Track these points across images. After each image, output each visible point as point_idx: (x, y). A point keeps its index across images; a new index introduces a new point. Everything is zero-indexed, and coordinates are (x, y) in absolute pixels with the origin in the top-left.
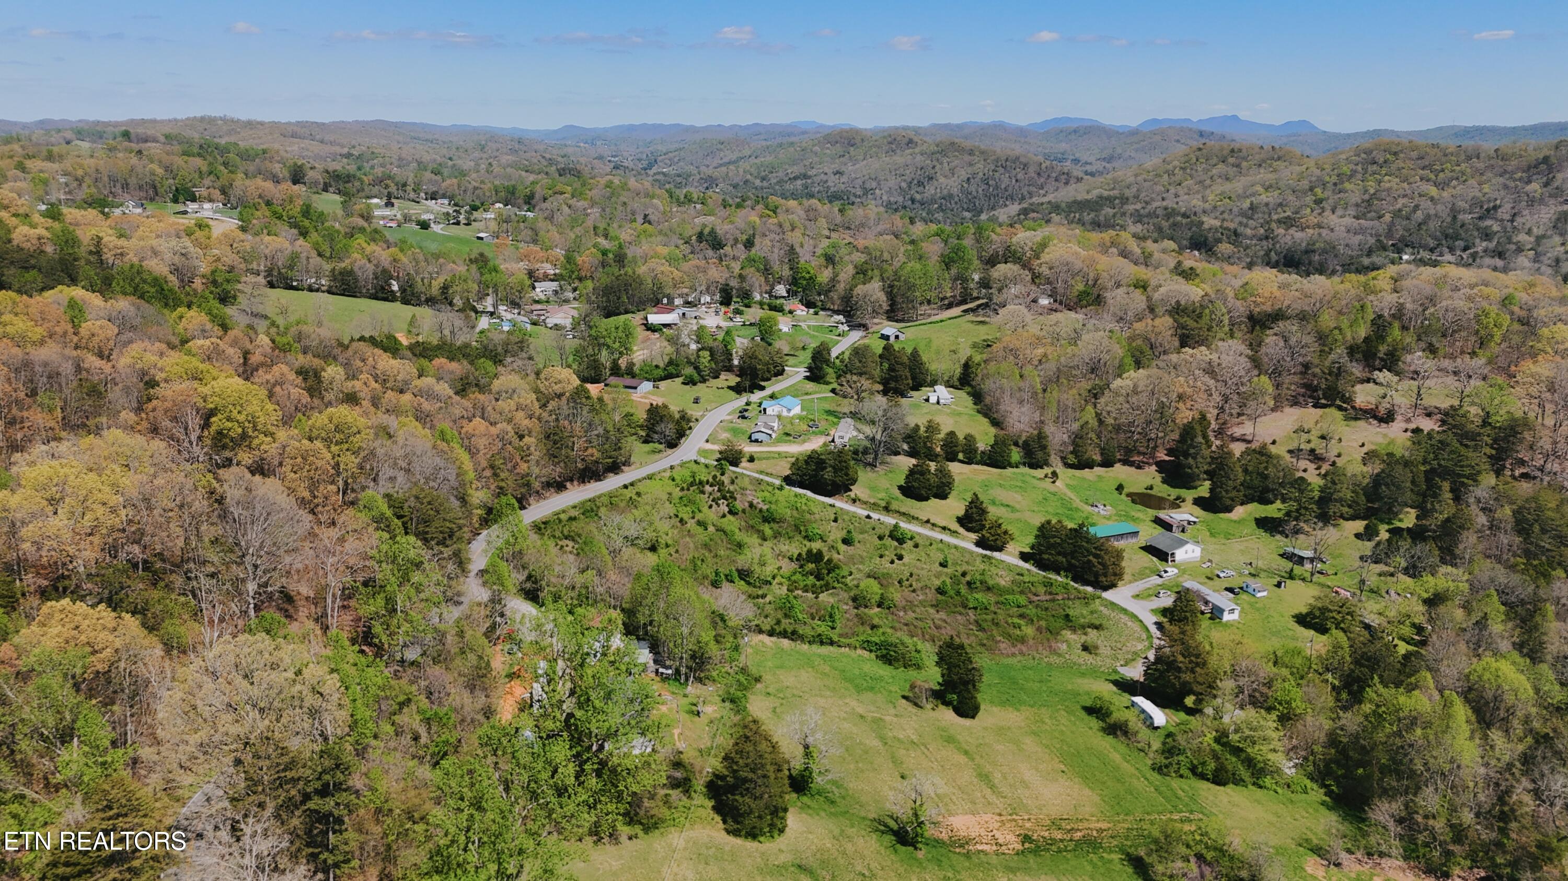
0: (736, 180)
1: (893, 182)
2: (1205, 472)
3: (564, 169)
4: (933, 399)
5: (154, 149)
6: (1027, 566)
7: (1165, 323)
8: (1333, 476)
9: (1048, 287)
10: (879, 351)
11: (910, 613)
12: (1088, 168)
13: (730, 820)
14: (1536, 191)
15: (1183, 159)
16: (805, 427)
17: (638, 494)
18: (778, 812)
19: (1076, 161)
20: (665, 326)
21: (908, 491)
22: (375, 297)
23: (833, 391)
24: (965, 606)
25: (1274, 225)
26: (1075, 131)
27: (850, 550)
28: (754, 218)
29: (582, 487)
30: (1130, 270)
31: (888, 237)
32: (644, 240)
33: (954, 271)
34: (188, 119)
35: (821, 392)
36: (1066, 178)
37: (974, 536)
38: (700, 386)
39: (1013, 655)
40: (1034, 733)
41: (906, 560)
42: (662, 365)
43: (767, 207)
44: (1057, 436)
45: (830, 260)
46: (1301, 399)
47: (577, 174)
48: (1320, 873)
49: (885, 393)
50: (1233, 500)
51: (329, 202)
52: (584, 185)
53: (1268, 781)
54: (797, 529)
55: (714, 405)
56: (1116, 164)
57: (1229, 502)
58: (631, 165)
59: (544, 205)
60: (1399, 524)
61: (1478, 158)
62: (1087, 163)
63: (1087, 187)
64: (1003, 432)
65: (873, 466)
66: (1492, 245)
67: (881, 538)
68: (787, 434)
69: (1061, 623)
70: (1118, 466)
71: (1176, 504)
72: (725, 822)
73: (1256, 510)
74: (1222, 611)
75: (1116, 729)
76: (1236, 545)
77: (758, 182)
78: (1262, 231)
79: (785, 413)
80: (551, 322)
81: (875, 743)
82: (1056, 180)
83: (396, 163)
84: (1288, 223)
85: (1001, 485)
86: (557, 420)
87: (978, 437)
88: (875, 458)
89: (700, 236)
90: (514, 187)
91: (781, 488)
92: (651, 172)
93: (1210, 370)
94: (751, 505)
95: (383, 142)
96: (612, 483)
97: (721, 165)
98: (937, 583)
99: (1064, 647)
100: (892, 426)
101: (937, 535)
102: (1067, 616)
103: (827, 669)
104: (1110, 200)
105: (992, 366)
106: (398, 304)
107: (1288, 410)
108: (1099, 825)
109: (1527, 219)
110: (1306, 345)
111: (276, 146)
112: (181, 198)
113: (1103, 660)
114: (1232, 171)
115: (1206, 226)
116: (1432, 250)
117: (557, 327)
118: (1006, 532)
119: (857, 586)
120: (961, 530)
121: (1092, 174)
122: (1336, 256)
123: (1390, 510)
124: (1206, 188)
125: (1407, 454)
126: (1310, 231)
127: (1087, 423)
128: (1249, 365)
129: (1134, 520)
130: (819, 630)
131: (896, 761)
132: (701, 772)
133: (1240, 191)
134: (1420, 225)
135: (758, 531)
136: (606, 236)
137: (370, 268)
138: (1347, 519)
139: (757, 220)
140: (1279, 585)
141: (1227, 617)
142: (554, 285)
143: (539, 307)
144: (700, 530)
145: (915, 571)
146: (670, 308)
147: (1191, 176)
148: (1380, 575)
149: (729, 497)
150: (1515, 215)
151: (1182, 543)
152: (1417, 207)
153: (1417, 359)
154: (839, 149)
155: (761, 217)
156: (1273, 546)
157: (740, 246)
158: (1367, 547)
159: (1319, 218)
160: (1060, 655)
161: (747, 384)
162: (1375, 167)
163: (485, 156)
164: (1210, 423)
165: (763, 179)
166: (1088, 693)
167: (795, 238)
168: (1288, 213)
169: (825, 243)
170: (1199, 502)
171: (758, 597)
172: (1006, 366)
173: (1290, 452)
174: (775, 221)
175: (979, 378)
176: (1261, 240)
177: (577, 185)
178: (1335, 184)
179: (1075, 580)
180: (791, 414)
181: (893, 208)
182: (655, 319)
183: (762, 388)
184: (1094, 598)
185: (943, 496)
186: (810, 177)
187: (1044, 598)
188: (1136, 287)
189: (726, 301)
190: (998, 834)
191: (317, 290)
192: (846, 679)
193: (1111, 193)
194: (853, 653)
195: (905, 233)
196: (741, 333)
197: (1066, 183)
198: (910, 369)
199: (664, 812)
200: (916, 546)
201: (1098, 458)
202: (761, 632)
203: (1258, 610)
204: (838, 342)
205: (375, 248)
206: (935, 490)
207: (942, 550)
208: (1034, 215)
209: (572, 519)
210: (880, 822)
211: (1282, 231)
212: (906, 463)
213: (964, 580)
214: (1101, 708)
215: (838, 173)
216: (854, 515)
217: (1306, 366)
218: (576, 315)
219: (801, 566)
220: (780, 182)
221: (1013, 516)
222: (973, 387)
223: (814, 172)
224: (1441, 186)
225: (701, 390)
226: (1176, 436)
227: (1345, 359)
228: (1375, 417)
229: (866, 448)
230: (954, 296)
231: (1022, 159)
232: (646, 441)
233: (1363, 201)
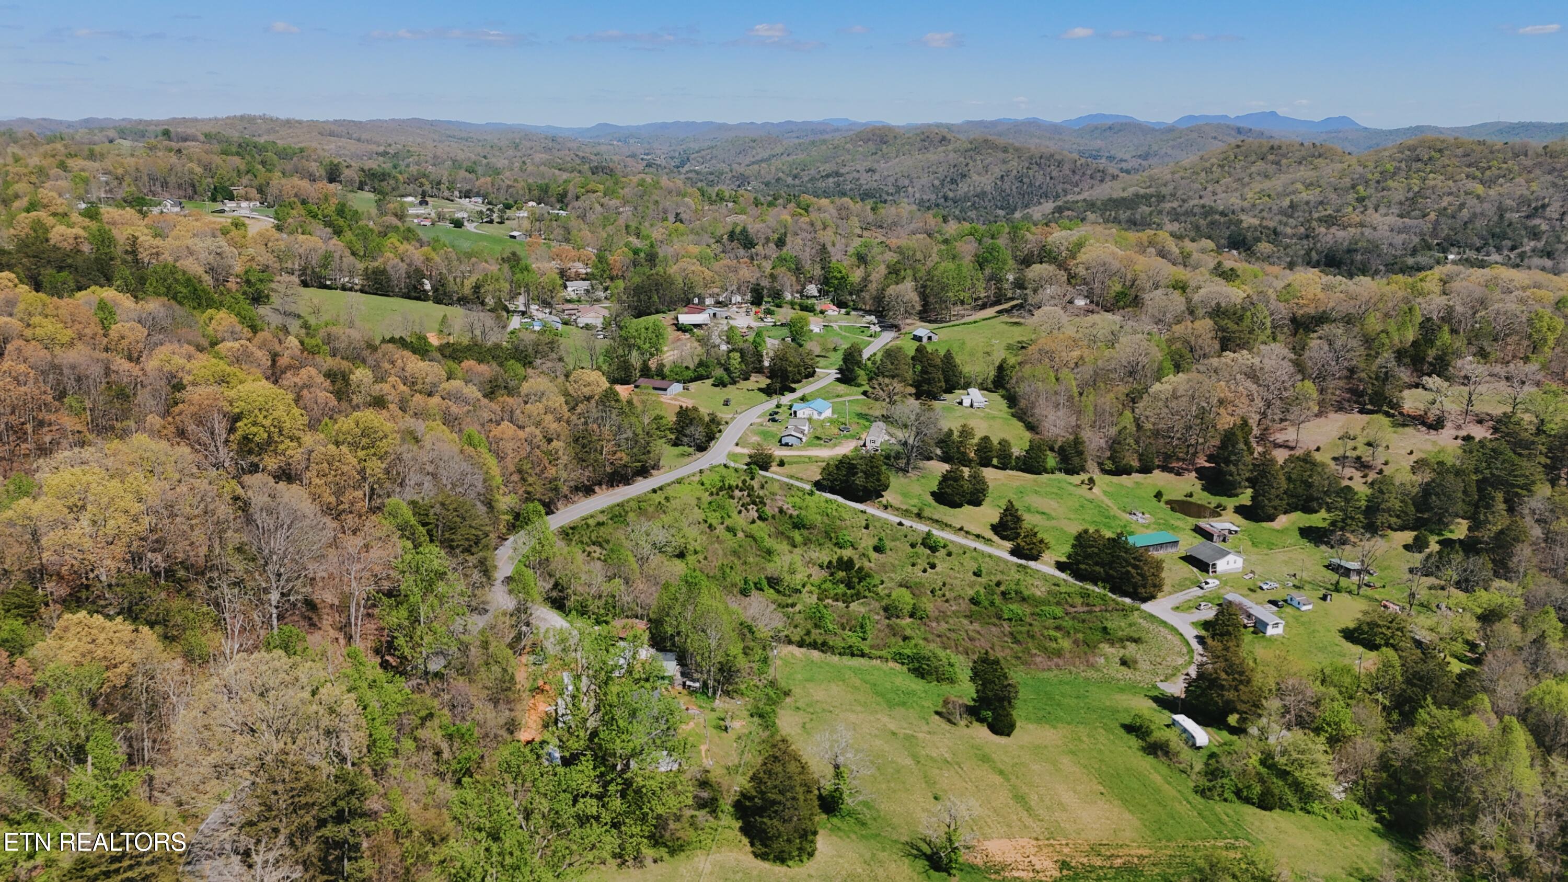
0: (769, 178)
1: (925, 180)
2: (1247, 480)
3: (597, 168)
4: (967, 402)
5: (193, 147)
6: (1063, 576)
7: (1205, 325)
8: (1381, 486)
9: (1084, 288)
10: (912, 353)
11: (943, 623)
12: (1124, 165)
13: (757, 844)
15: (1222, 156)
16: (836, 431)
17: (667, 499)
18: (807, 835)
19: (1111, 158)
20: (696, 326)
21: (941, 497)
22: (407, 296)
23: (865, 393)
24: (1000, 618)
25: (1315, 224)
26: (1110, 128)
27: (881, 558)
28: (786, 217)
29: (611, 491)
30: (1169, 271)
31: (921, 236)
32: (675, 240)
33: (988, 271)
34: (228, 118)
35: (853, 394)
36: (1102, 176)
37: (1008, 545)
38: (731, 388)
39: (1050, 669)
40: (1073, 753)
41: (938, 569)
42: (692, 366)
43: (799, 206)
44: (1094, 441)
45: (862, 259)
46: (1346, 405)
47: (610, 172)
49: (918, 396)
50: (1275, 508)
51: (364, 201)
52: (616, 183)
53: (1316, 806)
54: (828, 535)
55: (744, 408)
56: (1152, 161)
57: (1272, 511)
58: (664, 163)
59: (577, 204)
60: (1449, 535)
61: (1526, 155)
62: (1122, 160)
63: (1122, 185)
64: (1037, 437)
65: (905, 471)
66: (1540, 245)
67: (913, 546)
68: (818, 438)
69: (1098, 635)
70: (1156, 472)
71: (1216, 512)
72: (752, 845)
73: (1299, 519)
74: (1265, 625)
75: (1156, 749)
76: (1280, 556)
77: (790, 180)
78: (1302, 230)
79: (816, 416)
80: (582, 322)
81: (909, 762)
82: (1092, 177)
83: (431, 161)
84: (1329, 221)
85: (1036, 492)
86: (586, 423)
87: (1012, 442)
88: (908, 463)
89: (732, 236)
90: (547, 186)
91: (811, 494)
92: (683, 170)
93: (1252, 375)
94: (781, 511)
95: (419, 140)
96: (641, 486)
97: (753, 163)
98: (971, 593)
99: (1102, 661)
100: (925, 431)
101: (971, 543)
102: (1105, 628)
103: (858, 683)
104: (1146, 198)
105: (1027, 369)
106: (430, 304)
107: (1332, 416)
108: (1140, 852)
110: (1352, 349)
111: (314, 145)
112: (220, 197)
113: (1143, 675)
114: (1271, 169)
115: (1245, 225)
116: (1478, 250)
117: (587, 327)
118: (1041, 541)
119: (889, 596)
120: (996, 538)
121: (1128, 172)
122: (1379, 255)
123: (1440, 521)
124: (1244, 185)
125: (1458, 463)
126: (1352, 230)
127: (1125, 428)
128: (1292, 369)
129: (1174, 528)
130: (850, 642)
131: (929, 781)
132: (728, 791)
133: (1280, 190)
134: (1466, 223)
135: (788, 538)
136: (637, 235)
137: (403, 267)
138: (1395, 530)
139: (789, 218)
140: (1324, 598)
141: (1270, 631)
142: (586, 285)
143: (570, 306)
144: (729, 536)
145: (948, 581)
146: (701, 308)
147: (1229, 173)
148: (1430, 588)
149: (759, 502)
150: (1563, 214)
151: (1224, 554)
152: (1462, 205)
153: (1467, 364)
154: (871, 146)
155: (793, 215)
156: (1318, 556)
157: (772, 245)
158: (1417, 559)
159: (1361, 216)
160: (1098, 670)
161: (778, 385)
162: (1419, 165)
163: (519, 154)
164: (1251, 429)
165: (795, 177)
166: (1127, 710)
167: (827, 237)
168: (1329, 212)
169: (857, 242)
170: (1240, 510)
171: (787, 606)
172: (1042, 369)
173: (1335, 459)
174: (807, 219)
175: (1014, 381)
176: (1301, 239)
177: (609, 183)
178: (1378, 182)
179: (1112, 591)
180: (822, 417)
181: (924, 206)
182: (686, 319)
183: (793, 390)
184: (1133, 609)
185: (977, 503)
186: (842, 175)
187: (1080, 609)
188: (1174, 288)
189: (757, 301)
190: (1035, 860)
191: (351, 289)
192: (877, 693)
193: (1148, 191)
194: (884, 666)
195: (938, 232)
196: (771, 334)
197: (1102, 181)
198: (943, 371)
199: (691, 834)
200: (949, 554)
201: (1135, 464)
202: (790, 642)
203: (1303, 624)
204: (870, 343)
205: (408, 247)
206: (968, 496)
207: (975, 559)
208: (1069, 213)
209: (600, 524)
210: (913, 846)
211: (1323, 230)
212: (939, 468)
213: (999, 590)
214: (1141, 726)
215: (871, 170)
216: (886, 522)
217: (1352, 371)
218: (607, 315)
219: (832, 574)
220: (812, 180)
221: (1049, 524)
222: (1007, 390)
223: (846, 169)
224: (1488, 183)
225: (731, 391)
226: (1216, 442)
227: (1392, 364)
228: (1424, 424)
229: (898, 453)
230: (988, 297)
231: (1057, 157)
232: (675, 445)
233: (1407, 199)
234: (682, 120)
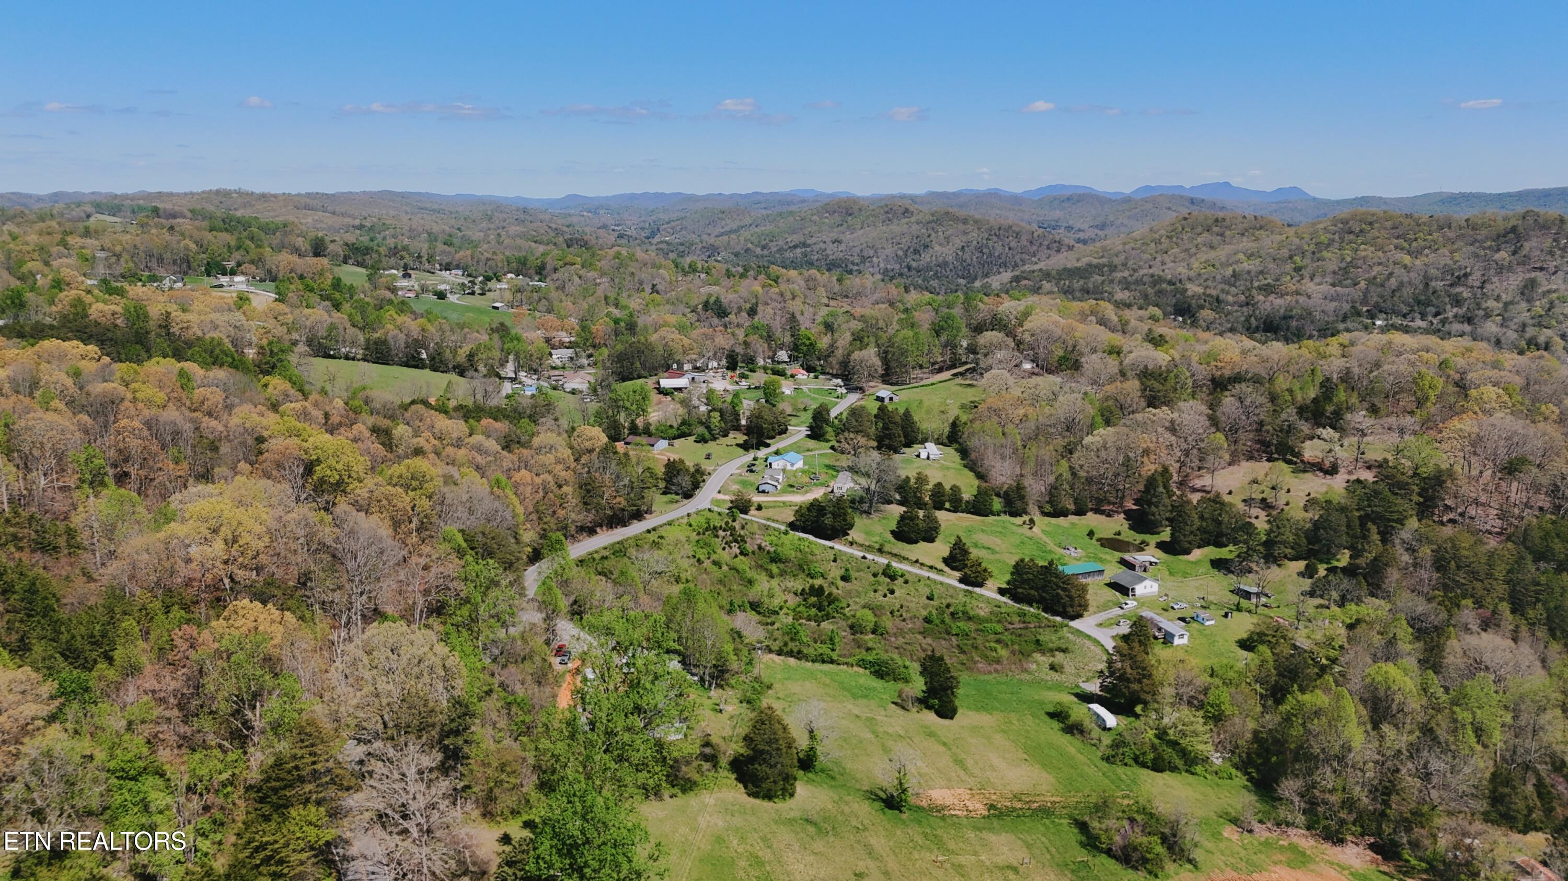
0: (738, 249)
1: (889, 251)
2: (1167, 519)
3: (571, 240)
4: (924, 455)
5: (184, 224)
6: (1004, 599)
7: (1133, 385)
8: (1277, 519)
9: (1031, 353)
10: (875, 411)
11: (900, 638)
12: (1081, 235)
13: (750, 785)
14: (1504, 259)
15: (1170, 229)
16: (807, 479)
17: (661, 537)
18: (789, 779)
19: (1069, 228)
20: (676, 389)
21: (900, 535)
22: (407, 365)
23: (832, 448)
24: (948, 633)
25: (1254, 292)
26: (1068, 199)
27: (848, 585)
28: (758, 288)
29: (610, 532)
30: (1106, 337)
31: (883, 306)
32: (652, 309)
33: (943, 338)
34: (203, 192)
35: (822, 449)
36: (1058, 246)
37: (958, 574)
38: (711, 444)
39: (990, 673)
40: (1003, 731)
41: (897, 594)
42: (675, 425)
43: (769, 277)
44: (1036, 488)
45: (829, 327)
46: (1256, 454)
47: (585, 245)
48: (1235, 837)
49: (879, 448)
50: (1190, 543)
51: (353, 275)
52: (593, 255)
53: (1199, 769)
54: (801, 568)
55: (724, 461)
56: (1107, 231)
57: (1187, 545)
58: (634, 234)
59: (555, 276)
60: (1335, 563)
61: (1450, 227)
62: (1080, 230)
63: (1077, 256)
64: (984, 485)
65: (868, 513)
66: (1461, 311)
67: (875, 575)
68: (792, 486)
69: (1032, 647)
70: (1090, 514)
71: (1140, 548)
72: (746, 787)
73: (1211, 552)
74: (1173, 636)
75: (1073, 729)
76: (1192, 583)
77: (758, 251)
78: (1243, 298)
79: (789, 467)
80: (569, 386)
81: (869, 736)
82: (1048, 248)
83: (408, 234)
84: (1267, 290)
85: (983, 531)
86: (589, 472)
87: (963, 489)
88: (870, 507)
89: (706, 306)
90: (526, 259)
91: (786, 533)
92: (655, 241)
93: (1173, 429)
94: (760, 547)
95: (392, 213)
96: (636, 528)
97: (722, 234)
98: (925, 613)
99: (1034, 666)
100: (885, 477)
101: (925, 573)
102: (1038, 641)
103: (828, 681)
104: (1099, 268)
105: (977, 425)
106: (427, 372)
107: (1245, 464)
108: (1052, 799)
109: (1496, 285)
110: (1261, 405)
111: (291, 218)
112: (214, 272)
113: (1068, 677)
114: (1216, 240)
115: (1190, 293)
116: (1404, 316)
117: (573, 392)
118: (985, 570)
119: (854, 616)
120: (946, 569)
121: (1084, 242)
122: (1312, 322)
123: (1328, 551)
124: (1191, 256)
125: (1343, 501)
126: (1289, 298)
127: (1061, 475)
128: (1208, 423)
129: (1102, 561)
130: (821, 651)
131: (886, 750)
132: (724, 753)
133: (1223, 260)
134: (1394, 291)
135: (766, 570)
136: (616, 306)
137: (402, 337)
138: (1291, 560)
139: (760, 289)
140: (1226, 616)
141: (1177, 641)
142: (569, 352)
143: (556, 372)
144: (715, 568)
145: (905, 604)
146: (680, 373)
147: (1177, 244)
148: (1317, 607)
149: (740, 540)
150: (1484, 282)
151: (1142, 579)
152: (1391, 274)
153: (1359, 418)
154: (837, 218)
155: (763, 287)
156: (1225, 583)
157: (744, 314)
158: (1307, 584)
159: (1298, 285)
160: (1030, 673)
161: (755, 441)
162: (1352, 237)
163: (492, 226)
164: (1171, 476)
165: (763, 248)
166: (1051, 702)
167: (795, 306)
168: (1269, 281)
169: (824, 311)
170: (1161, 546)
171: (767, 624)
172: (991, 424)
173: (1244, 501)
174: (777, 290)
175: (965, 436)
176: (1241, 306)
177: (586, 256)
178: (1314, 253)
179: (1045, 611)
180: (794, 468)
181: (889, 276)
182: (666, 383)
183: (768, 445)
184: (1062, 626)
185: (931, 540)
186: (809, 246)
187: (1017, 626)
188: (1110, 353)
189: (732, 366)
190: (968, 803)
191: (353, 359)
192: (844, 689)
193: (1100, 261)
194: (850, 670)
195: (900, 301)
196: (747, 396)
197: (1058, 251)
198: (903, 428)
199: (696, 777)
200: (906, 582)
201: (1072, 507)
202: (771, 651)
203: (1206, 636)
204: (837, 404)
205: (406, 318)
206: (923, 534)
207: (929, 586)
208: (1026, 282)
209: (604, 558)
210: (871, 793)
211: (1261, 298)
212: (897, 510)
213: (948, 611)
214: (1061, 712)
215: (837, 241)
216: (852, 556)
217: (1261, 424)
218: (593, 381)
219: (805, 600)
220: (780, 250)
221: (992, 557)
222: (960, 444)
223: (813, 240)
224: (1415, 254)
225: (711, 447)
226: (1141, 487)
227: (1294, 418)
228: (1321, 470)
229: (862, 498)
230: (944, 361)
231: (1014, 228)
232: (664, 493)
233: (1340, 269)
234: (652, 190)
